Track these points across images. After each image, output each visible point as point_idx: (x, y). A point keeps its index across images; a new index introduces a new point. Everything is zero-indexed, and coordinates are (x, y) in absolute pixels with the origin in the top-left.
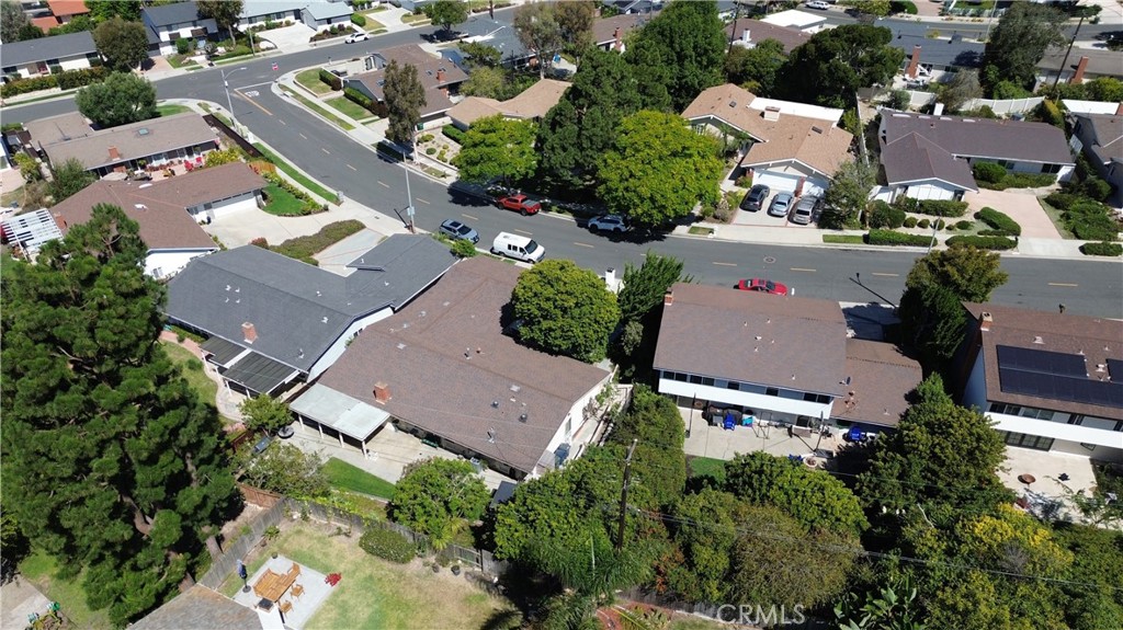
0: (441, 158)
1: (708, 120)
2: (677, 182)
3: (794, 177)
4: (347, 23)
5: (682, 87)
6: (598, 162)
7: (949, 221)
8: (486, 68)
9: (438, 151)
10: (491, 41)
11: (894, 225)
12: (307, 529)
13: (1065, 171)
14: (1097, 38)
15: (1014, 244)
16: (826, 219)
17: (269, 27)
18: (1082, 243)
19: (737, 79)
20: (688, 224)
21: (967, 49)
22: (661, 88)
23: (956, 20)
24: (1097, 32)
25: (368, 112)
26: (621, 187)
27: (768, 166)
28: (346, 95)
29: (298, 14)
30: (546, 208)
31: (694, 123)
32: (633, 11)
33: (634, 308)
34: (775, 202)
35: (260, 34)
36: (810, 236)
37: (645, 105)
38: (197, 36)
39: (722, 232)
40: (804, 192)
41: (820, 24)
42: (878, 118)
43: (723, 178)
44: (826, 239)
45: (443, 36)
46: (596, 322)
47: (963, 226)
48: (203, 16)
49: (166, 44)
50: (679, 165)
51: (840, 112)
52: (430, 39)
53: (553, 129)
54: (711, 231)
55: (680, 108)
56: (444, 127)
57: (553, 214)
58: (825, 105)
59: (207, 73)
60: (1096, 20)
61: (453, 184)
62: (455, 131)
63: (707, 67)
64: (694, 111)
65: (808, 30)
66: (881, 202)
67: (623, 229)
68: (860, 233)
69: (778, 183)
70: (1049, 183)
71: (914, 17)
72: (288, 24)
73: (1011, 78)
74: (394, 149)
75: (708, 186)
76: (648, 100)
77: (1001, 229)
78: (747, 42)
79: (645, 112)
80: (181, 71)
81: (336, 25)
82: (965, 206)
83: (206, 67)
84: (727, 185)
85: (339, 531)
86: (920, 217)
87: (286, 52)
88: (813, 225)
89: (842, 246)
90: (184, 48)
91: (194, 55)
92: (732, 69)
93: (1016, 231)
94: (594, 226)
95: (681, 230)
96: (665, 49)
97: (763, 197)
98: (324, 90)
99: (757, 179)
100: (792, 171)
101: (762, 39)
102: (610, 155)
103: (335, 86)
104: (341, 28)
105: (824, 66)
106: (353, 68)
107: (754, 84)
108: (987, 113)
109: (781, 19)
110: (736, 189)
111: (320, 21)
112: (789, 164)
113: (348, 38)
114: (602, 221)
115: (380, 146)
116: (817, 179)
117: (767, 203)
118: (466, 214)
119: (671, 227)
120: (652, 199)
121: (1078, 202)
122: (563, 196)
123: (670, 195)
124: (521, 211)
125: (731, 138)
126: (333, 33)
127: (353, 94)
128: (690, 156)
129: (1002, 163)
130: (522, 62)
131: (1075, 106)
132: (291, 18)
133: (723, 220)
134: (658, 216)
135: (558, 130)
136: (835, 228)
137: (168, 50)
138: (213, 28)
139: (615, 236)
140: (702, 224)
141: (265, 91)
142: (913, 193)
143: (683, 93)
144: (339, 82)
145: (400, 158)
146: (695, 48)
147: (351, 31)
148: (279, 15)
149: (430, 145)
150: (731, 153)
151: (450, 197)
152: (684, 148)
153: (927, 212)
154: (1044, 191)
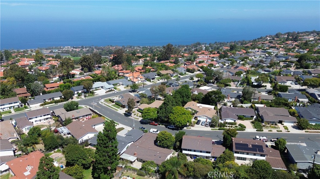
0: (137, 116)
1: (189, 108)
2: (184, 119)
3: (205, 118)
4: (113, 89)
5: (183, 102)
6: (169, 115)
7: (233, 126)
8: (145, 98)
9: (137, 114)
10: (145, 93)
11: (224, 127)
12: (128, 172)
13: (255, 117)
14: (266, 92)
15: (245, 130)
16: (212, 126)
17: (96, 90)
18: (256, 129)
19: (194, 100)
20: (186, 127)
21: (239, 94)
22: (180, 102)
23: (239, 88)
24: (266, 91)
25: (120, 107)
26: (174, 120)
27: (200, 116)
28: (115, 104)
29: (102, 87)
30: (159, 124)
31: (186, 109)
32: (173, 86)
33: (178, 139)
34: (202, 123)
35: (95, 91)
36: (209, 129)
37: (177, 105)
38: (82, 92)
39: (192, 128)
40: (208, 121)
41: (211, 89)
42: (221, 107)
43: (192, 118)
44: (212, 129)
45: (134, 91)
46: (171, 141)
47: (236, 127)
48: (84, 88)
49: (76, 94)
50: (184, 116)
51: (214, 106)
52: (131, 92)
53: (161, 110)
54: (191, 128)
55: (183, 106)
56: (137, 110)
57: (161, 126)
58: (212, 105)
59: (85, 100)
60: (266, 88)
61: (140, 121)
62: (140, 110)
63: (188, 98)
64: (186, 106)
65: (209, 90)
66: (221, 123)
67: (174, 128)
68: (218, 128)
69: (203, 119)
70: (252, 119)
71: (230, 87)
72: (100, 89)
73: (247, 100)
74: (128, 114)
75: (189, 120)
76: (177, 104)
77: (243, 127)
78: (196, 93)
79: (177, 107)
80: (79, 100)
81: (111, 89)
82: (236, 123)
83: (84, 98)
84: (193, 120)
85: (133, 173)
86: (228, 125)
87: (101, 95)
88: (209, 127)
89: (215, 131)
90: (79, 95)
91: (81, 96)
92: (193, 98)
93: (245, 127)
94: (169, 127)
95: (185, 128)
96: (180, 95)
97: (200, 122)
98: (111, 103)
99: (199, 119)
100: (205, 117)
101: (199, 92)
102: (171, 114)
103: (113, 102)
104: (112, 90)
105: (210, 98)
106: (116, 99)
107: (197, 101)
108: (242, 107)
109: (203, 88)
110: (195, 121)
111: (107, 89)
112: (204, 116)
113: (113, 92)
114: (170, 126)
115: (125, 114)
116: (210, 119)
117: (201, 123)
118: (144, 126)
119: (183, 128)
120: (179, 122)
121: (257, 122)
122: (162, 122)
123: (182, 121)
124: (154, 125)
125: (193, 111)
126: (110, 91)
127: (117, 104)
128: (186, 114)
129: (243, 116)
130: (151, 97)
131: (257, 105)
132: (101, 88)
133: (193, 126)
134: (180, 125)
135: (162, 110)
136: (214, 127)
137: (76, 95)
138: (85, 90)
139: (173, 129)
140: (189, 127)
141: (98, 103)
142: (227, 121)
143: (184, 103)
144: (114, 101)
145: (129, 116)
146: (185, 95)
147: (113, 90)
148: (98, 88)
149: (135, 113)
150: (194, 114)
151: (140, 123)
152: (185, 113)
153: (230, 124)
154: (251, 121)
